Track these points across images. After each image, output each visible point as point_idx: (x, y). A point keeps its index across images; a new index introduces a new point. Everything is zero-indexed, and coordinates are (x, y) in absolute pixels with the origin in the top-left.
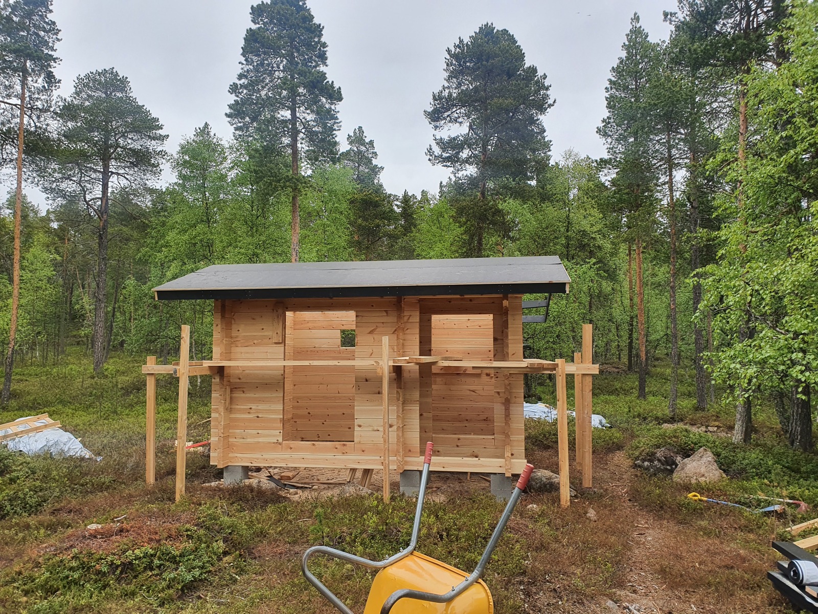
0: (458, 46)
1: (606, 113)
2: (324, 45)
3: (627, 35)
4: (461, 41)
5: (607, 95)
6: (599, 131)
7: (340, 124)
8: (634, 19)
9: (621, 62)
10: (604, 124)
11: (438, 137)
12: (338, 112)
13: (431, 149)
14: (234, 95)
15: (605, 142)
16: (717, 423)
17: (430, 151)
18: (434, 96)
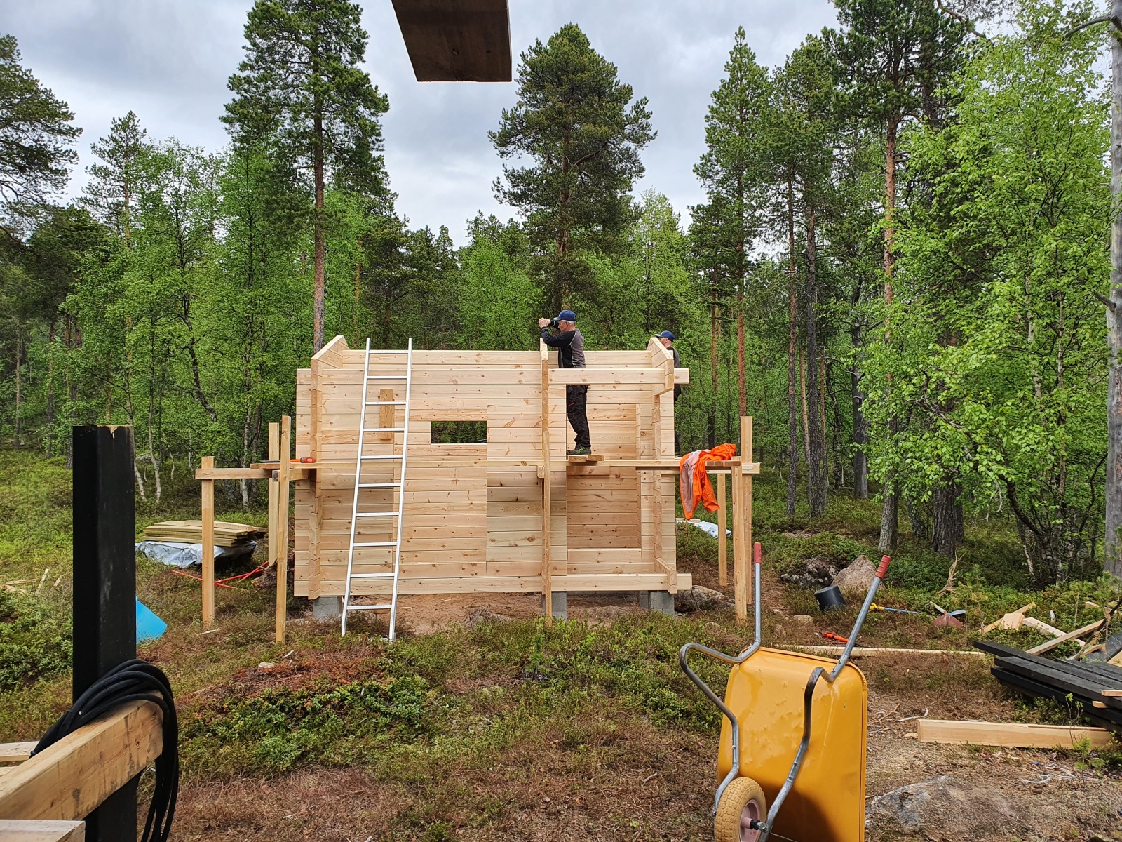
0: (535, 51)
1: (705, 149)
2: (364, 35)
3: (731, 53)
4: (538, 44)
5: (707, 125)
6: (696, 170)
7: (382, 143)
8: (739, 34)
9: (724, 86)
10: (704, 161)
11: (509, 168)
12: (381, 126)
13: (499, 183)
14: (235, 91)
15: (702, 184)
16: (844, 530)
17: (497, 186)
18: (505, 113)
